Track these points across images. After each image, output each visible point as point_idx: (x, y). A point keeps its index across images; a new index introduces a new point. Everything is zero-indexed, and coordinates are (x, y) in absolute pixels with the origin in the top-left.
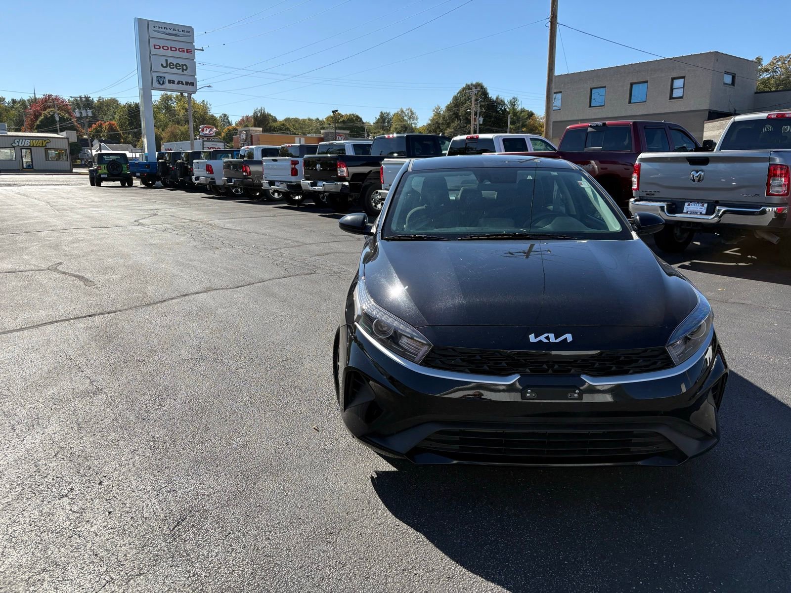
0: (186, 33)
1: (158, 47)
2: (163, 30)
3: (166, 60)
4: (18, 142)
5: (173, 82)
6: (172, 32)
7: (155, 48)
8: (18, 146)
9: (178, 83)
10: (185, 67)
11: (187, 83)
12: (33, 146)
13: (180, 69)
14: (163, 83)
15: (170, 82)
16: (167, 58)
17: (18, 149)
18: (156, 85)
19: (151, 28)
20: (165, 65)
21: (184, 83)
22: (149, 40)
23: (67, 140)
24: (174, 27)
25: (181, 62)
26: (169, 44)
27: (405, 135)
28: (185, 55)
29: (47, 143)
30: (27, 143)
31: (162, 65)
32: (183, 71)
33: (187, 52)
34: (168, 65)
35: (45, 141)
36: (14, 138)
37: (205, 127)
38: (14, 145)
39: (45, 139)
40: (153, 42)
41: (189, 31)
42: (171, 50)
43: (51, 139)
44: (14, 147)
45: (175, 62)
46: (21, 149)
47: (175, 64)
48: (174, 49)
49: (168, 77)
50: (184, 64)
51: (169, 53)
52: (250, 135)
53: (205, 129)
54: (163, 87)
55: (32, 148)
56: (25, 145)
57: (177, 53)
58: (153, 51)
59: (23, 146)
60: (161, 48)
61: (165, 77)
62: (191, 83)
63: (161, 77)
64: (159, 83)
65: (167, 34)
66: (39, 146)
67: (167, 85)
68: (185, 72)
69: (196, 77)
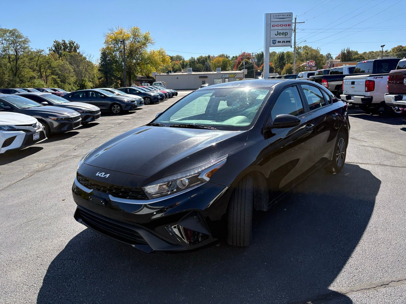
0: (289, 16)
1: (275, 26)
2: (278, 17)
3: (278, 32)
4: (224, 76)
5: (280, 42)
6: (282, 17)
7: (273, 26)
8: (224, 77)
9: (283, 42)
10: (286, 34)
11: (287, 42)
12: (230, 77)
13: (284, 35)
14: (275, 43)
15: (278, 42)
16: (278, 31)
17: (224, 79)
18: (272, 44)
19: (272, 17)
20: (277, 34)
21: (285, 42)
22: (270, 23)
23: (243, 73)
24: (283, 14)
25: (285, 31)
26: (280, 23)
27: (374, 60)
28: (288, 27)
29: (235, 75)
30: (227, 76)
31: (275, 34)
32: (285, 36)
33: (288, 26)
34: (279, 34)
35: (234, 75)
36: (223, 74)
37: (310, 62)
38: (222, 77)
39: (234, 74)
40: (272, 24)
41: (290, 15)
42: (281, 26)
43: (237, 74)
44: (222, 78)
45: (281, 32)
46: (225, 79)
47: (282, 33)
48: (282, 25)
49: (278, 40)
50: (286, 32)
51: (280, 28)
52: (332, 64)
53: (310, 63)
54: (275, 45)
55: (229, 78)
56: (227, 77)
57: (284, 27)
58: (272, 28)
59: (226, 77)
60: (276, 26)
61: (276, 40)
62: (289, 41)
63: (274, 40)
64: (273, 43)
65: (279, 19)
66: (232, 77)
67: (277, 44)
68: (286, 36)
69: (292, 38)
